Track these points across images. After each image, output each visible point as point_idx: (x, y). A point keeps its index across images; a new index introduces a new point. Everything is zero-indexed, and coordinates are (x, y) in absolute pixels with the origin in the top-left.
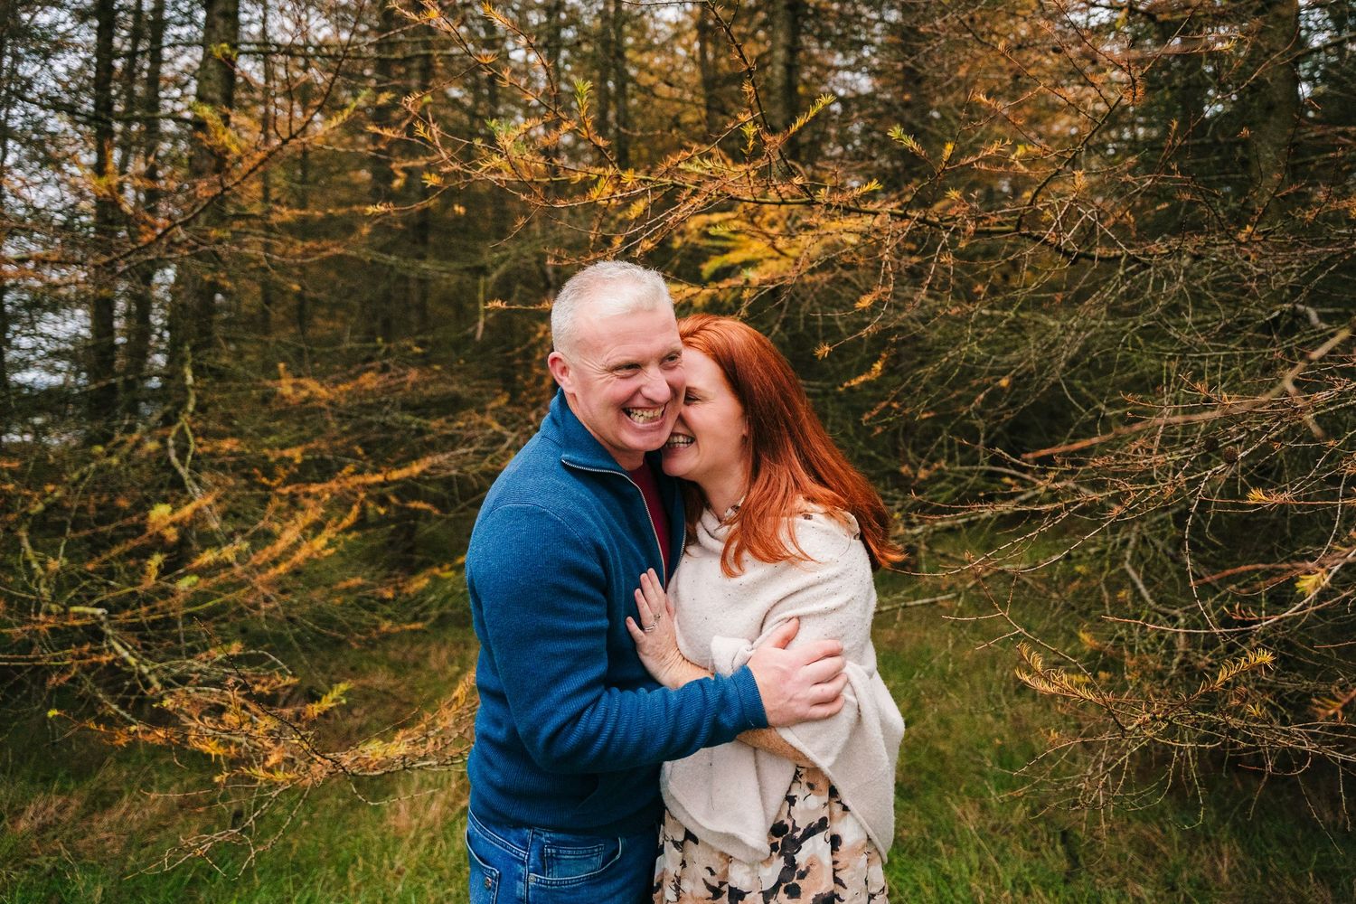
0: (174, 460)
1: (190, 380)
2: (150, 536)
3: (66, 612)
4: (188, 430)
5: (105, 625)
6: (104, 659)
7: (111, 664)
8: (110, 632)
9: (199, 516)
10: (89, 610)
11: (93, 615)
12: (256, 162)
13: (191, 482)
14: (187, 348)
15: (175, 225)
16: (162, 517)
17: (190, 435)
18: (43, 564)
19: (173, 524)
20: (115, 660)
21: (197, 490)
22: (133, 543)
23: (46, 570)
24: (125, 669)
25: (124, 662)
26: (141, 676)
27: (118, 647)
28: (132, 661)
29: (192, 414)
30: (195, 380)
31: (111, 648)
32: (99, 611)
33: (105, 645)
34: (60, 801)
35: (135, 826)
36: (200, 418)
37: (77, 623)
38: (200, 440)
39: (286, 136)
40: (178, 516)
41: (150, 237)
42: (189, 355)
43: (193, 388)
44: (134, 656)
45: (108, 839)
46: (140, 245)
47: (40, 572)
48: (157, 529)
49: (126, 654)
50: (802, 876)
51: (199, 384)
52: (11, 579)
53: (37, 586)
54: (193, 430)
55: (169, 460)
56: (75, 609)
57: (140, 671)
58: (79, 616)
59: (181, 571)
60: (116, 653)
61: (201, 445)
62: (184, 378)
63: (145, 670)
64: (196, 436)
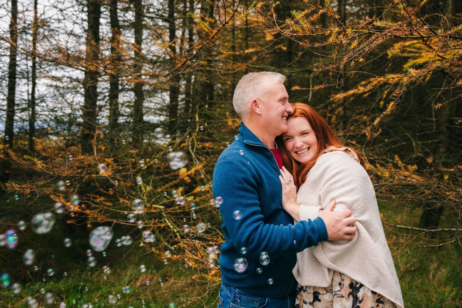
0: (191, 150)
1: (197, 119)
2: (180, 180)
3: (151, 207)
4: (195, 139)
5: (164, 212)
6: (162, 225)
7: (164, 227)
8: (165, 215)
9: (197, 172)
10: (158, 206)
11: (160, 208)
12: (214, 34)
13: (196, 159)
14: (197, 107)
15: (187, 60)
16: (184, 173)
17: (195, 141)
18: (145, 188)
19: (188, 176)
20: (165, 226)
21: (198, 162)
22: (174, 182)
23: (146, 190)
24: (169, 230)
25: (168, 227)
26: (174, 233)
27: (167, 221)
28: (171, 227)
29: (198, 133)
30: (199, 119)
31: (165, 222)
32: (162, 207)
33: (163, 220)
34: (151, 277)
35: (175, 289)
36: (200, 134)
37: (154, 211)
38: (199, 143)
39: (224, 23)
40: (189, 172)
41: (180, 65)
42: (198, 109)
43: (198, 122)
44: (172, 225)
45: (166, 293)
46: (177, 68)
47: (144, 191)
48: (182, 177)
49: (169, 224)
50: (360, 302)
51: (200, 121)
52: (134, 193)
53: (143, 196)
54: (196, 139)
55: (189, 150)
56: (154, 206)
57: (174, 231)
58: (156, 208)
59: (190, 194)
60: (167, 224)
61: (198, 145)
62: (195, 119)
63: (175, 231)
64: (197, 141)
